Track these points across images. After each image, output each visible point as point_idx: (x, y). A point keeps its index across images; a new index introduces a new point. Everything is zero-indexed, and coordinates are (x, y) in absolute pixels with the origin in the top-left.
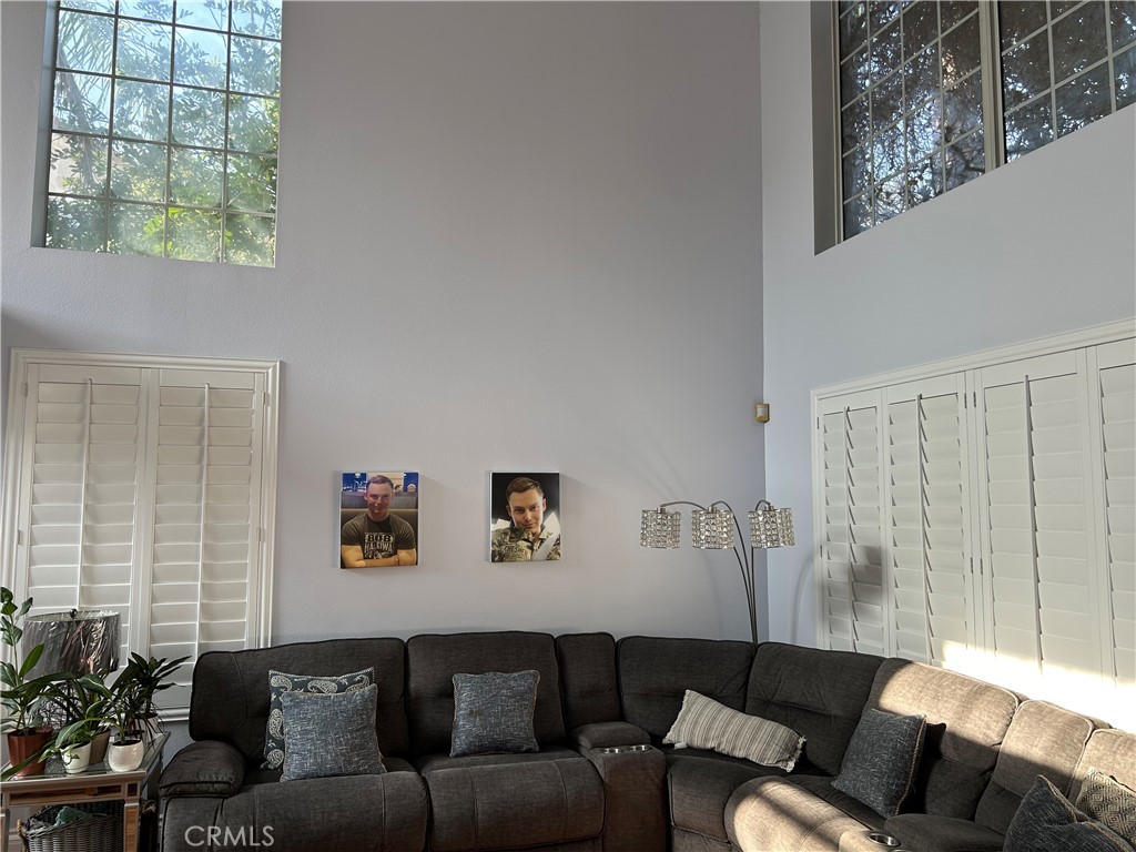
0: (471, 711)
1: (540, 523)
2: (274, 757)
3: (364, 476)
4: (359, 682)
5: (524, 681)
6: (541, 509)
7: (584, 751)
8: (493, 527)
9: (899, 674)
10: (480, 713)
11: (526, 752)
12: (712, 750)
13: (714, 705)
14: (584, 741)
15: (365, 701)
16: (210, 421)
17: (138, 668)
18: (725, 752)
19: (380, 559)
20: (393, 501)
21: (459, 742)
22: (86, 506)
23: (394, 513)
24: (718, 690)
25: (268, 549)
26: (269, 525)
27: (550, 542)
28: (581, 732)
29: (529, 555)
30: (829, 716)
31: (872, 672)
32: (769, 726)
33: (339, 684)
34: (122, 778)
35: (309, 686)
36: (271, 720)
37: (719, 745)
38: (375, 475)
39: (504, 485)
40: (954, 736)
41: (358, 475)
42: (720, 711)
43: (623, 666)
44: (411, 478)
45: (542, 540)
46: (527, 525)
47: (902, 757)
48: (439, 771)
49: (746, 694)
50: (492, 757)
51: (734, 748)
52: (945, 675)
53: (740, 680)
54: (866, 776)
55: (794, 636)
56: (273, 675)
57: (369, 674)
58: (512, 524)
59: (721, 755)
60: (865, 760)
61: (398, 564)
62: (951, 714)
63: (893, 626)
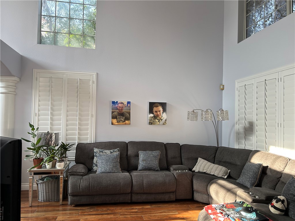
0: (143, 160)
1: (161, 115)
2: (95, 168)
3: (117, 102)
4: (115, 151)
5: (156, 153)
6: (162, 111)
7: (171, 171)
8: (149, 116)
9: (256, 154)
10: (145, 160)
11: (156, 170)
12: (205, 172)
13: (206, 161)
14: (172, 169)
15: (117, 156)
16: (80, 87)
17: (63, 146)
18: (208, 173)
19: (121, 123)
20: (124, 108)
21: (140, 167)
22: (51, 107)
23: (125, 111)
24: (207, 158)
25: (94, 119)
26: (94, 113)
27: (164, 120)
28: (171, 167)
29: (158, 123)
30: (237, 165)
31: (249, 154)
32: (220, 167)
33: (111, 152)
34: (59, 170)
35: (103, 152)
36: (94, 160)
37: (207, 171)
38: (120, 102)
39: (152, 105)
40: (270, 169)
41: (116, 102)
42: (207, 163)
43: (182, 151)
44: (129, 103)
45: (162, 120)
46: (158, 116)
47: (256, 174)
48: (134, 173)
49: (215, 159)
50: (148, 171)
51: (211, 172)
52: (269, 154)
53: (213, 156)
54: (246, 178)
55: (229, 145)
56: (95, 149)
57: (118, 150)
58: (154, 115)
59: (207, 174)
60: (246, 175)
61: (126, 124)
62: (270, 163)
63: (256, 142)
